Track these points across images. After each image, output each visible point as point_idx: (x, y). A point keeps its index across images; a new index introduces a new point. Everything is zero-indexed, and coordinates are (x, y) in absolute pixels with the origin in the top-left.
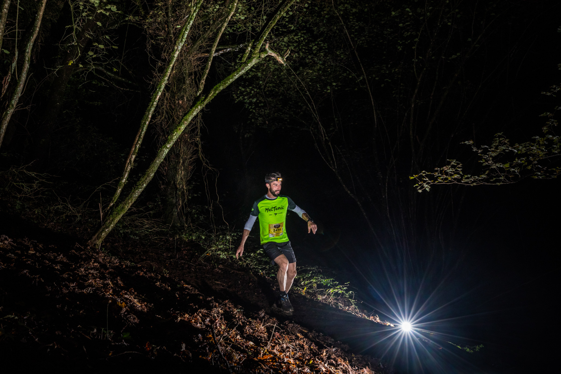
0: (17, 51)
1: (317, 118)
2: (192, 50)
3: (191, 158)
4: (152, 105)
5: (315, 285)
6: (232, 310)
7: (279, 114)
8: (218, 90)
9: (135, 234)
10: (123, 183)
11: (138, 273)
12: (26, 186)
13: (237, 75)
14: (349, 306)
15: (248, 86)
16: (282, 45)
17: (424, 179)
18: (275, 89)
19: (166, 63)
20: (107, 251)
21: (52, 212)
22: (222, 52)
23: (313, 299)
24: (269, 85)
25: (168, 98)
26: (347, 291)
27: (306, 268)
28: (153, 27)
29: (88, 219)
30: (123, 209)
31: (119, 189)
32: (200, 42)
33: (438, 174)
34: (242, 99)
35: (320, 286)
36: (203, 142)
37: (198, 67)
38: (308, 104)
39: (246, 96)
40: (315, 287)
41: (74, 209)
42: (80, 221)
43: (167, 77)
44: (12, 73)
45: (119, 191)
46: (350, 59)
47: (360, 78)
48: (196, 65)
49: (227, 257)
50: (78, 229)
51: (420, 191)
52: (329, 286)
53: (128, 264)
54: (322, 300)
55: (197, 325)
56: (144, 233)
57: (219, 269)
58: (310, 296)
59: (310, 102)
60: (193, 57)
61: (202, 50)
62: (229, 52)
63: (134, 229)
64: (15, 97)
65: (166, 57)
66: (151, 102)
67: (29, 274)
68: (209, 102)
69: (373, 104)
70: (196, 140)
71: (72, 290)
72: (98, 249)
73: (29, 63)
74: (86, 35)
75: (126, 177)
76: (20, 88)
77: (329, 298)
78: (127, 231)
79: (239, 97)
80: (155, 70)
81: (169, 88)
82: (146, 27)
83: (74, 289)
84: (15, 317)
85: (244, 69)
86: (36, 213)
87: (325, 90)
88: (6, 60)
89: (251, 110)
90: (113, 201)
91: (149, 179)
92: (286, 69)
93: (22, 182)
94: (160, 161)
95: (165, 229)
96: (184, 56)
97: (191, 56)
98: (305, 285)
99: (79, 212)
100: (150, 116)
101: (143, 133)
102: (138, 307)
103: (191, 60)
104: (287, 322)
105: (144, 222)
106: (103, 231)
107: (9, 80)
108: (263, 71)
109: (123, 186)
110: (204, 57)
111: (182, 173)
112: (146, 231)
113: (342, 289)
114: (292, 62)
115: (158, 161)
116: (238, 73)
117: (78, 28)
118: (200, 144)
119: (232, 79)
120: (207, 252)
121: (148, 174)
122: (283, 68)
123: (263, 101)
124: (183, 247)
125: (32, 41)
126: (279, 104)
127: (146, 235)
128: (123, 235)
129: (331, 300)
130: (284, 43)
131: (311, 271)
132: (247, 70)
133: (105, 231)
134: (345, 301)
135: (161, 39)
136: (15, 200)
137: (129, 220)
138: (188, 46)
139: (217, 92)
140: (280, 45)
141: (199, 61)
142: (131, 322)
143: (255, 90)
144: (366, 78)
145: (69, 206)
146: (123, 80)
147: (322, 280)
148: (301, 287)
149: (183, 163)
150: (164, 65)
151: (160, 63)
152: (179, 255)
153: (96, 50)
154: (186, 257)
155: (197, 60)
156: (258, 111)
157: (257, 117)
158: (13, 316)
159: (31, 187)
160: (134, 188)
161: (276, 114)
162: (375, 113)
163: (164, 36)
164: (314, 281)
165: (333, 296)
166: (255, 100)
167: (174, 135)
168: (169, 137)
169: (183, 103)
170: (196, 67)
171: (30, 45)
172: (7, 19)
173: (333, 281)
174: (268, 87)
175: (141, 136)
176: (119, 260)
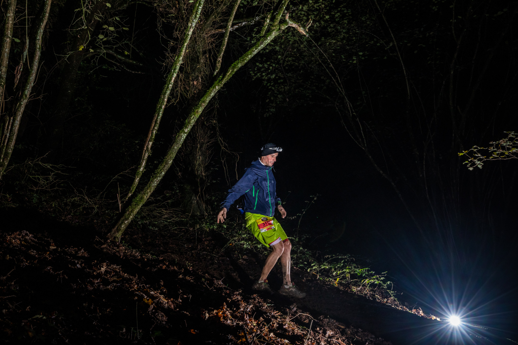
0: (28, 39)
1: (342, 92)
2: (205, 26)
3: (208, 142)
4: (168, 87)
5: (348, 275)
6: (262, 304)
7: (300, 89)
8: (236, 67)
9: (154, 225)
10: (141, 172)
11: (160, 266)
12: (43, 178)
13: (256, 51)
14: (387, 298)
15: (266, 62)
16: (301, 14)
17: (476, 155)
18: (295, 64)
19: (179, 42)
20: (127, 244)
21: (69, 204)
22: (237, 27)
23: (347, 291)
24: (288, 59)
25: (182, 80)
26: (384, 281)
27: (337, 257)
28: (163, 5)
29: (106, 211)
30: (142, 199)
31: (137, 178)
32: (213, 17)
33: (494, 148)
34: (260, 76)
35: (353, 276)
36: (221, 124)
37: (212, 44)
38: (333, 78)
39: (264, 72)
40: (348, 277)
41: (90, 201)
42: (97, 212)
43: (182, 56)
44: (24, 62)
45: (137, 180)
46: (377, 25)
47: (390, 45)
48: (210, 42)
49: (251, 246)
50: (95, 221)
51: (471, 169)
52: (364, 276)
53: (149, 258)
54: (357, 292)
55: (227, 322)
56: (163, 223)
57: (244, 259)
58: (344, 287)
59: (334, 76)
60: (206, 34)
61: (216, 26)
62: (244, 26)
63: (153, 220)
64: (28, 86)
65: (178, 36)
66: (166, 84)
67: (52, 270)
68: (228, 82)
69: (405, 73)
70: (213, 122)
71: (96, 286)
72: (118, 242)
73: (40, 51)
74: (96, 17)
75: (143, 165)
76: (32, 78)
77: (365, 289)
78: (145, 222)
79: (257, 75)
80: (167, 51)
81: (183, 68)
82: (155, 5)
83: (99, 286)
84: (43, 317)
85: (263, 43)
86: (53, 206)
87: (350, 61)
88: (16, 49)
89: (270, 87)
90: (131, 192)
91: (167, 167)
92: (306, 41)
93: (38, 175)
94: (178, 147)
95: (184, 218)
96: (197, 33)
97: (204, 32)
98: (337, 275)
99: (95, 204)
100: (166, 100)
101: (159, 117)
102: (164, 303)
103: (205, 37)
104: (322, 317)
105: (163, 212)
106: (122, 223)
107: (21, 70)
108: (281, 44)
109: (141, 174)
110: (218, 33)
111: (200, 158)
112: (165, 221)
113: (379, 279)
114: (313, 32)
115: (176, 147)
116: (257, 48)
117: (87, 10)
118: (217, 127)
119: (250, 55)
120: (229, 242)
121: (166, 161)
122: (302, 40)
123: (283, 77)
124: (205, 237)
125: (42, 27)
126: (300, 78)
127: (165, 225)
128: (141, 226)
129: (367, 291)
130: (303, 13)
131: (343, 260)
132: (266, 44)
133: (125, 223)
134: (382, 293)
135: (172, 16)
136: (32, 193)
137: (147, 210)
138: (200, 22)
139: (235, 70)
140: (299, 14)
141: (213, 37)
142: (159, 320)
143: (274, 65)
144: (396, 45)
145: (86, 198)
146: (134, 62)
147: (356, 270)
148: (333, 278)
149: (201, 147)
150: (176, 44)
151: (173, 43)
152: (200, 246)
153: (107, 32)
154: (208, 248)
155: (211, 37)
156: (277, 88)
157: (276, 95)
158: (41, 316)
159: (47, 179)
160: (153, 177)
161: (297, 90)
162: (407, 83)
163: (175, 14)
164: (348, 271)
165: (369, 287)
166: (273, 76)
167: (192, 118)
168: (186, 121)
169: (197, 83)
170: (210, 44)
171: (41, 31)
172: (16, 6)
173: (368, 271)
174: (287, 62)
175: (158, 121)
176: (140, 253)
